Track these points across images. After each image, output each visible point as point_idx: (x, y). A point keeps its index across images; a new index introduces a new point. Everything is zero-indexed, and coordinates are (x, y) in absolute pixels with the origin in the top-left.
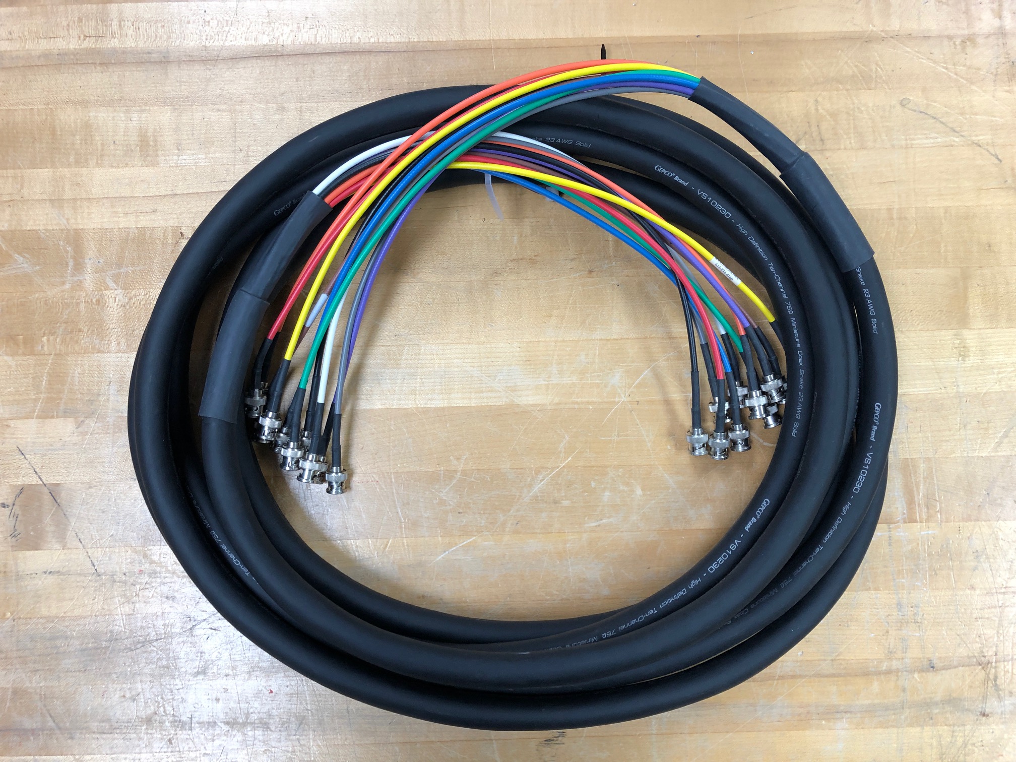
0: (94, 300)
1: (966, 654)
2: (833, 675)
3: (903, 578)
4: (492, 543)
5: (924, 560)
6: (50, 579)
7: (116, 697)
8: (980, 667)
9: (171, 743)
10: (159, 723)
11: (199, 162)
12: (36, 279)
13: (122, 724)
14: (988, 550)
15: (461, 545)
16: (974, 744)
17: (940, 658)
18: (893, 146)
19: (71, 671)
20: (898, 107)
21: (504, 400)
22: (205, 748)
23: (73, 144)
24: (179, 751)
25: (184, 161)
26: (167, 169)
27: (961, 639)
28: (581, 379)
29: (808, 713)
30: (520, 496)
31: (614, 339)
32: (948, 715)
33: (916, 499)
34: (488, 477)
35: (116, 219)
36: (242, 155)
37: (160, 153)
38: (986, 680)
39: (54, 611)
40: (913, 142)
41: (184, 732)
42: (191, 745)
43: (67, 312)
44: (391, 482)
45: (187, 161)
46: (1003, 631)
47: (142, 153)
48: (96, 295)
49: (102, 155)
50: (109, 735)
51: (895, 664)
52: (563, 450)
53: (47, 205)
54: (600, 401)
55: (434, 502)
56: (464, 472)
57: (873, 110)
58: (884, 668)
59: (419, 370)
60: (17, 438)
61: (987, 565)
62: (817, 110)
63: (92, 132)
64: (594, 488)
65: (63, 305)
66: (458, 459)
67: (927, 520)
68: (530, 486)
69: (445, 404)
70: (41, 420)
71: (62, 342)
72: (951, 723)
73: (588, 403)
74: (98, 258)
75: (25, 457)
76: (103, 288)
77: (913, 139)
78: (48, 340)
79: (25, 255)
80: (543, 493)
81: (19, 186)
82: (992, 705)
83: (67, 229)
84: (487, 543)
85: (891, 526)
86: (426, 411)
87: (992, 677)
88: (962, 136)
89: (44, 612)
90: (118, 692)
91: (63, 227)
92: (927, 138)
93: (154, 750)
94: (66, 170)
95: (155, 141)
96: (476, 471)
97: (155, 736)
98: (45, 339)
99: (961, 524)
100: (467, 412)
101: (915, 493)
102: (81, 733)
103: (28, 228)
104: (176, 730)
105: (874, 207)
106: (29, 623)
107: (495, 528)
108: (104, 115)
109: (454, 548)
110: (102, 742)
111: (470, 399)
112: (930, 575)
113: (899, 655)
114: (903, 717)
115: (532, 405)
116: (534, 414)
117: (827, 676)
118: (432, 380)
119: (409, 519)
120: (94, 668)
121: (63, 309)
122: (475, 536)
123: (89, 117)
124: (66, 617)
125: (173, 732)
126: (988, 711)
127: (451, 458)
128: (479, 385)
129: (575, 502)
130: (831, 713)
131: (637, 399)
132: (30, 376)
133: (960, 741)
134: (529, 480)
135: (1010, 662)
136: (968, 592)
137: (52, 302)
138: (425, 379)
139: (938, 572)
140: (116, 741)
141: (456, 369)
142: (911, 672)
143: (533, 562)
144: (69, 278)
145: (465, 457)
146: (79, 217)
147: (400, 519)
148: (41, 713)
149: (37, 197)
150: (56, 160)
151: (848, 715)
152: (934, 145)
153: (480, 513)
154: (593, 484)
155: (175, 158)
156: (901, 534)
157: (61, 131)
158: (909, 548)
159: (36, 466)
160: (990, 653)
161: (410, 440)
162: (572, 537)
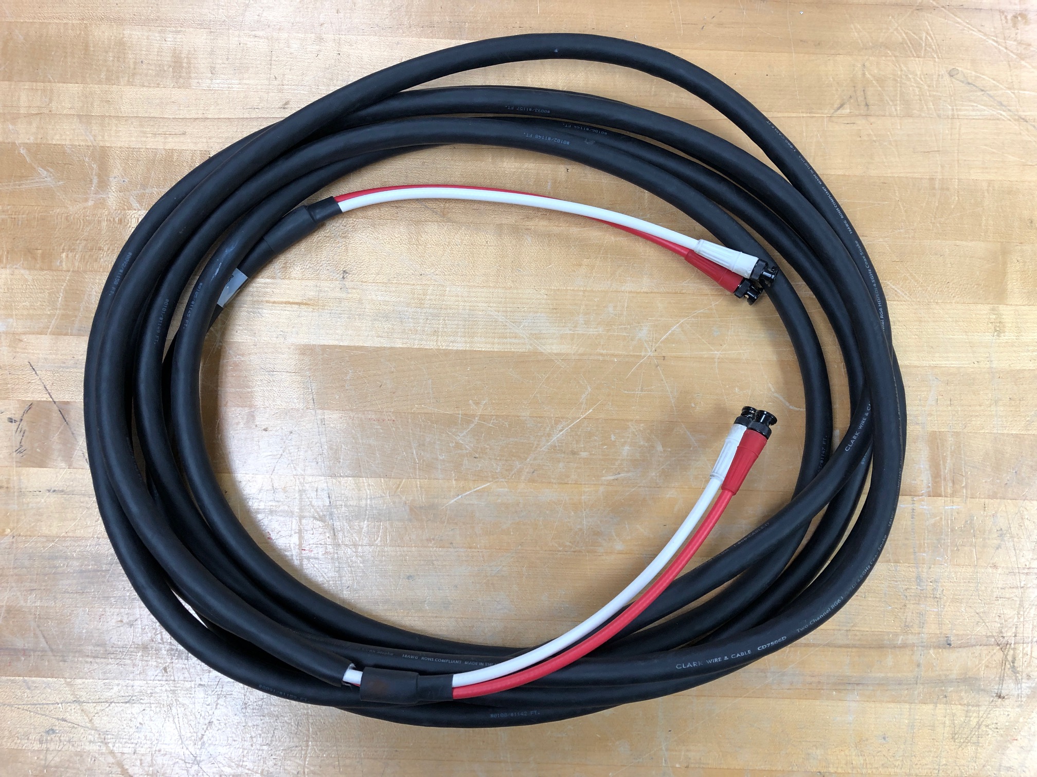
0: (117, 220)
1: (984, 634)
2: (847, 646)
3: (924, 552)
4: (506, 490)
5: (947, 535)
6: (53, 499)
7: (113, 622)
8: (998, 647)
9: (166, 671)
10: (156, 650)
11: (232, 88)
12: (58, 194)
13: (117, 649)
14: (1012, 529)
15: (475, 490)
16: (987, 726)
17: (957, 635)
18: (939, 116)
19: (68, 592)
20: (947, 77)
21: (527, 347)
22: (201, 679)
23: (105, 61)
24: (174, 681)
25: (217, 85)
26: (199, 92)
27: (981, 617)
28: (608, 331)
29: (819, 682)
30: (538, 445)
31: (644, 292)
32: (963, 694)
33: (942, 473)
34: (506, 423)
35: (144, 139)
36: (276, 83)
37: (193, 75)
38: (1005, 660)
39: (54, 531)
40: (959, 113)
41: (180, 661)
42: (187, 675)
43: (88, 229)
44: (408, 422)
45: (221, 85)
46: (1024, 612)
47: (175, 74)
48: (119, 214)
49: (134, 74)
50: (102, 660)
51: (911, 639)
52: (584, 401)
53: (75, 120)
54: (626, 354)
55: (451, 445)
56: (482, 417)
57: (921, 78)
58: (899, 642)
59: (443, 311)
60: (27, 353)
61: (1012, 544)
62: (864, 74)
63: (125, 50)
64: (615, 441)
65: (84, 222)
66: (477, 404)
67: (953, 495)
68: (549, 435)
69: (467, 347)
70: (54, 336)
71: (81, 259)
72: (965, 702)
73: (613, 355)
74: (123, 177)
75: (36, 373)
76: (126, 207)
77: (960, 110)
78: (67, 256)
79: (49, 168)
80: (561, 443)
81: (47, 100)
82: (1009, 687)
83: (93, 146)
84: (502, 489)
85: (915, 499)
86: (447, 353)
87: (1010, 658)
88: (1009, 110)
89: (45, 530)
90: (115, 617)
91: (90, 144)
92: (973, 110)
93: (148, 678)
94: (96, 86)
95: (189, 63)
96: (494, 417)
97: (150, 663)
98: (64, 255)
99: (987, 501)
100: (489, 355)
101: (942, 466)
102: (74, 657)
103: (54, 143)
104: (172, 659)
105: (916, 175)
106: (28, 542)
107: (510, 475)
108: (138, 33)
109: (468, 493)
110: (96, 666)
111: (493, 344)
112: (952, 551)
113: (916, 629)
114: (916, 692)
115: (556, 354)
116: (558, 363)
117: (841, 647)
118: (456, 322)
119: (423, 460)
120: (92, 590)
121: (84, 226)
122: (490, 482)
123: (124, 34)
124: (68, 537)
125: (169, 661)
126: (1004, 693)
127: (471, 401)
128: (503, 331)
129: (594, 455)
130: (843, 685)
131: (664, 354)
132: (47, 291)
133: (974, 722)
134: (548, 429)
135: (1030, 645)
136: (990, 570)
137: (74, 219)
138: (448, 320)
139: (959, 548)
140: (109, 667)
141: (480, 313)
142: (927, 647)
143: (547, 512)
144: (92, 195)
145: (485, 402)
146: (106, 134)
147: (415, 460)
148: (34, 634)
149: (65, 112)
150: (88, 75)
151: (860, 687)
152: (981, 117)
153: (496, 459)
154: (613, 438)
155: (208, 81)
156: (925, 507)
157: (94, 47)
158: (932, 521)
159: (46, 383)
160: (1009, 634)
161: (430, 381)
162: (587, 489)
